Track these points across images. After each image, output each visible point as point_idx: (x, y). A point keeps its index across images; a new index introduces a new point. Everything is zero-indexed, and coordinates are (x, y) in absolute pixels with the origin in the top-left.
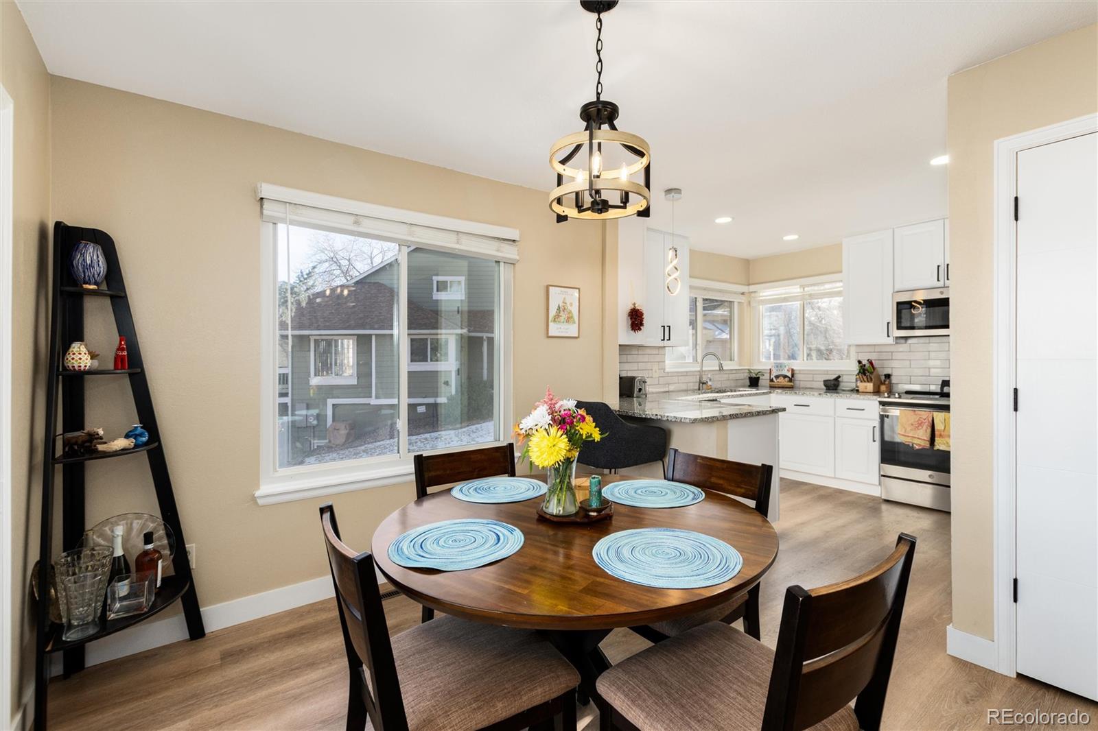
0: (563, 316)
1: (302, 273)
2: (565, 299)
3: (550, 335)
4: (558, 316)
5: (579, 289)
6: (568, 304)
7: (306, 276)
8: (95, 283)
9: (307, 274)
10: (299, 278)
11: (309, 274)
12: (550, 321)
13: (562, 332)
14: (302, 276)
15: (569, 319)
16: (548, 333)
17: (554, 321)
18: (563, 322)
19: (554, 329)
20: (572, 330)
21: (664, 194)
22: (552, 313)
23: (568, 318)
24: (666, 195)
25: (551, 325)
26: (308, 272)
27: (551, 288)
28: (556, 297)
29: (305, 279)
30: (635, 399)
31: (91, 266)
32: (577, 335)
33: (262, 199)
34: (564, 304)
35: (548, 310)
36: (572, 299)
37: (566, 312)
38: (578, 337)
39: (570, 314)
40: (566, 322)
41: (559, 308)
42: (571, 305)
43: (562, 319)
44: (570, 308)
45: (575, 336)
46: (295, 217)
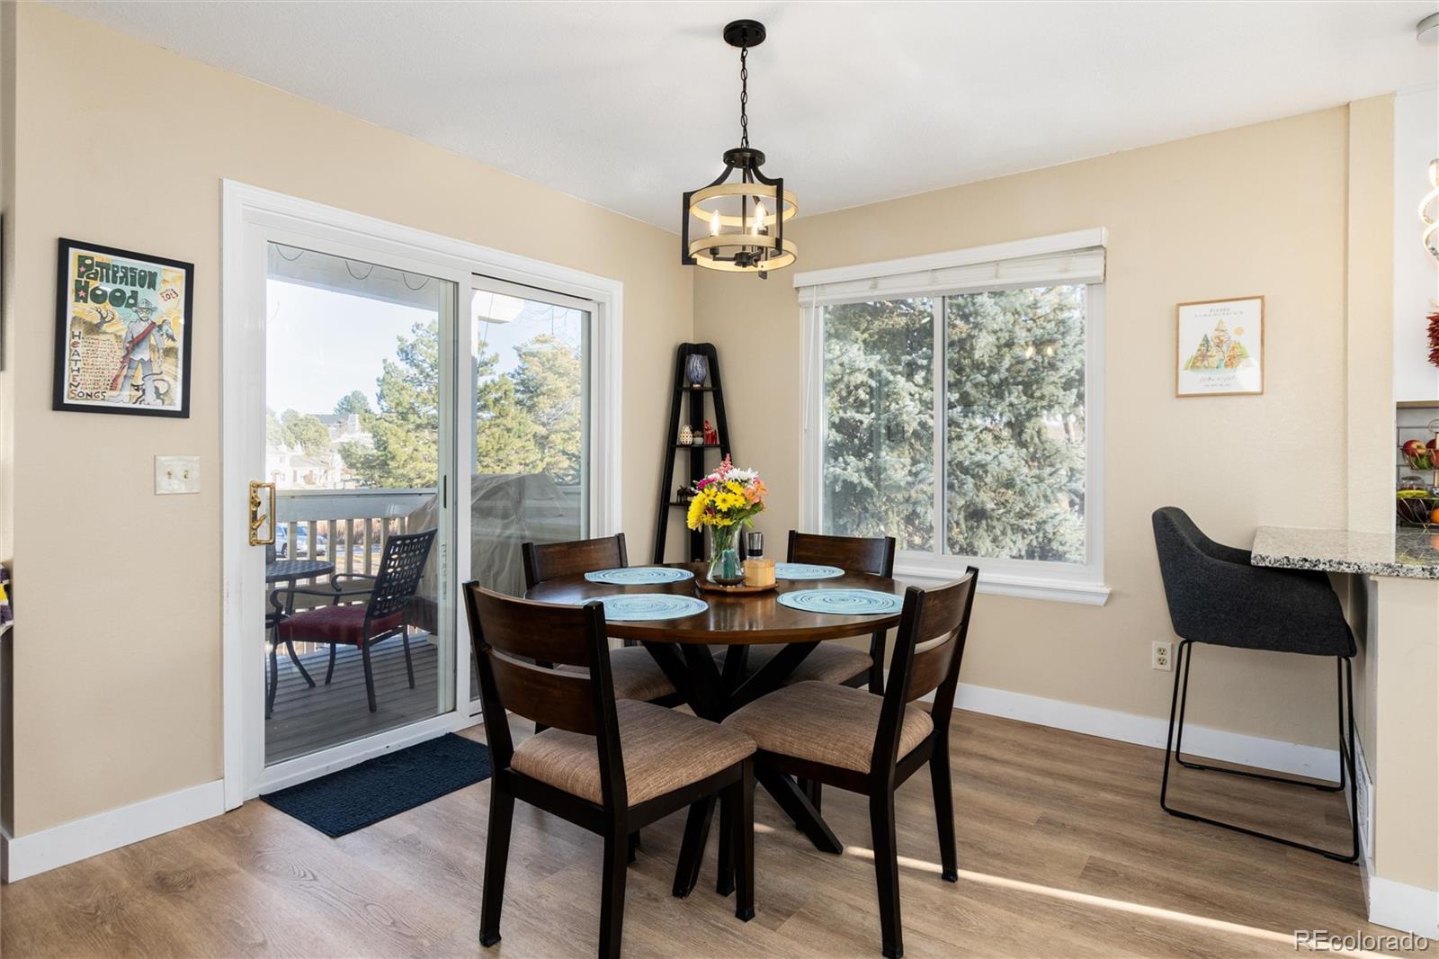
0: (1217, 356)
2: (1221, 321)
3: (1181, 392)
4: (1203, 355)
5: (1262, 298)
6: (1231, 331)
12: (1182, 366)
13: (1215, 385)
15: (1235, 361)
16: (1177, 390)
17: (1194, 366)
18: (1218, 367)
19: (1191, 382)
20: (1246, 380)
22: (1189, 350)
23: (1232, 358)
25: (1183, 373)
27: (1183, 309)
28: (1198, 324)
31: (693, 372)
32: (1257, 389)
33: (797, 288)
34: (1217, 333)
35: (1177, 348)
36: (1242, 322)
37: (1225, 348)
38: (1262, 393)
39: (1237, 352)
40: (1226, 366)
41: (1207, 341)
42: (1239, 331)
43: (1214, 361)
44: (1234, 338)
45: (1252, 390)
46: (821, 298)
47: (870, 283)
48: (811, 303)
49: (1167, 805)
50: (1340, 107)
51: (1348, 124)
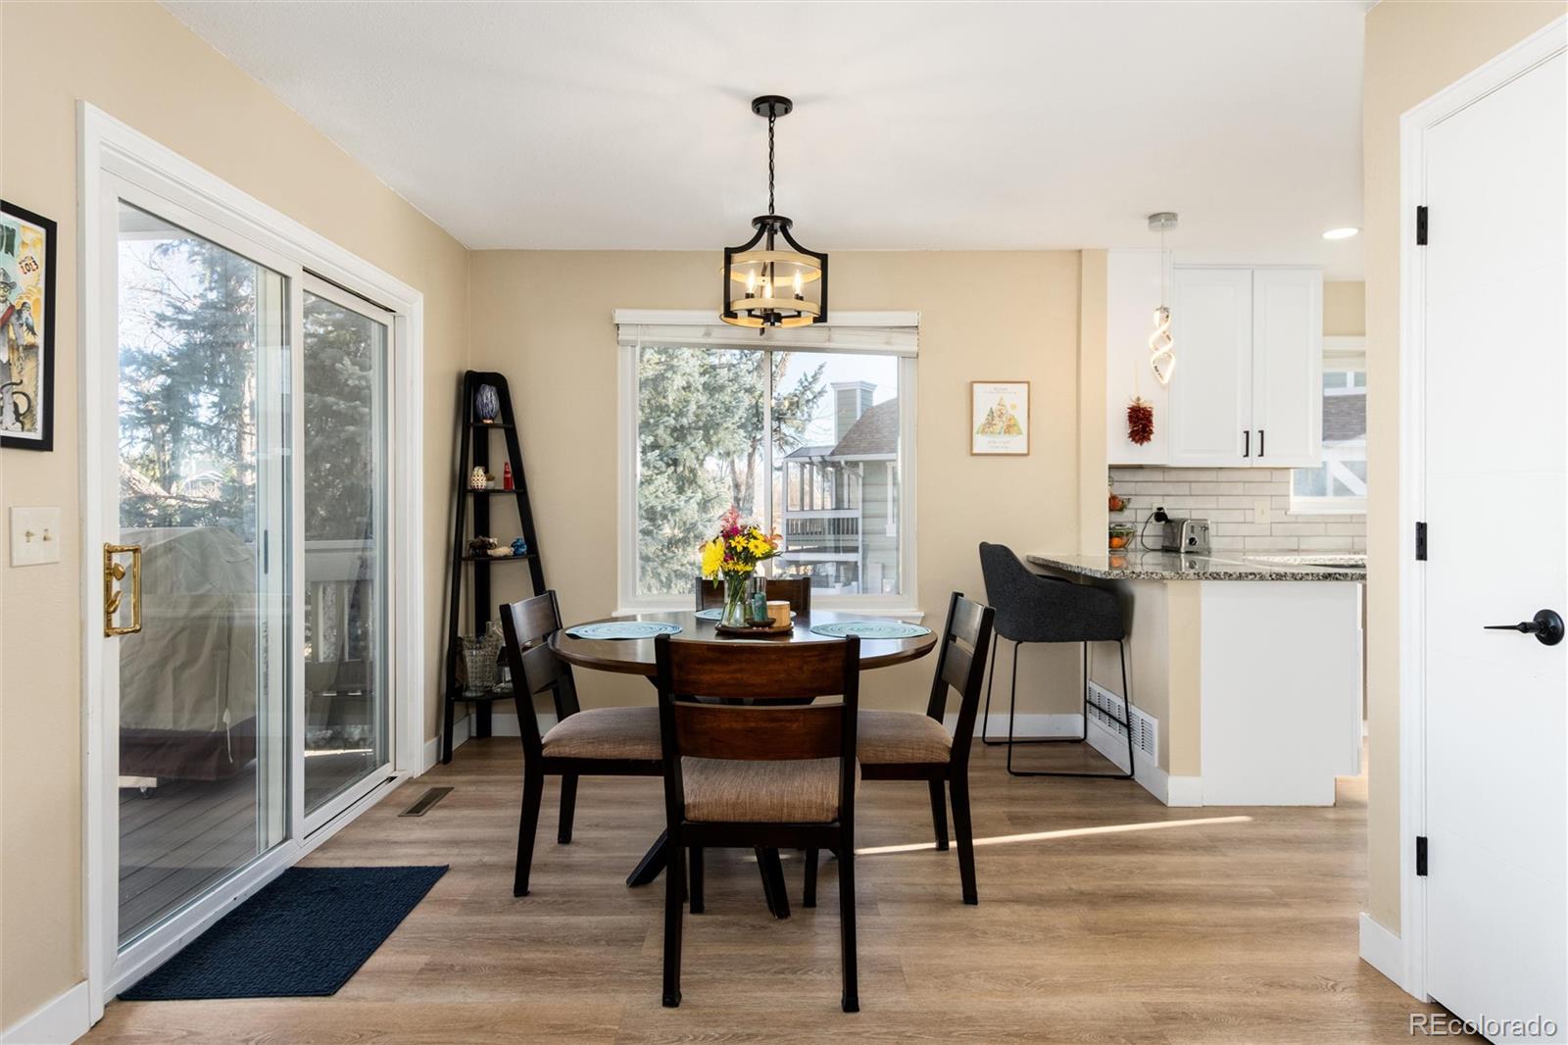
0: (999, 425)
1: (805, 375)
2: (1002, 399)
3: (975, 451)
4: (990, 423)
5: (1028, 383)
6: (1008, 406)
7: (810, 380)
8: (491, 418)
9: (813, 377)
10: (802, 383)
11: (815, 378)
12: (975, 431)
13: (997, 447)
14: (806, 380)
15: (1010, 428)
16: (972, 449)
17: (983, 432)
18: (1000, 433)
19: (981, 444)
20: (1017, 444)
21: (1147, 222)
22: (980, 418)
23: (1009, 426)
24: (1150, 223)
25: (976, 437)
26: (813, 374)
27: (976, 386)
28: (986, 398)
29: (810, 383)
30: (1182, 555)
31: (487, 404)
32: (1026, 452)
33: (617, 325)
34: (1000, 407)
35: (972, 417)
36: (1015, 399)
37: (1004, 419)
38: (1028, 454)
39: (1012, 422)
40: (1005, 432)
41: (992, 413)
42: (1014, 407)
43: (997, 428)
44: (1011, 412)
45: (1022, 452)
46: (647, 338)
47: (703, 330)
48: (636, 342)
49: (1012, 770)
50: (1075, 251)
51: (1080, 265)
